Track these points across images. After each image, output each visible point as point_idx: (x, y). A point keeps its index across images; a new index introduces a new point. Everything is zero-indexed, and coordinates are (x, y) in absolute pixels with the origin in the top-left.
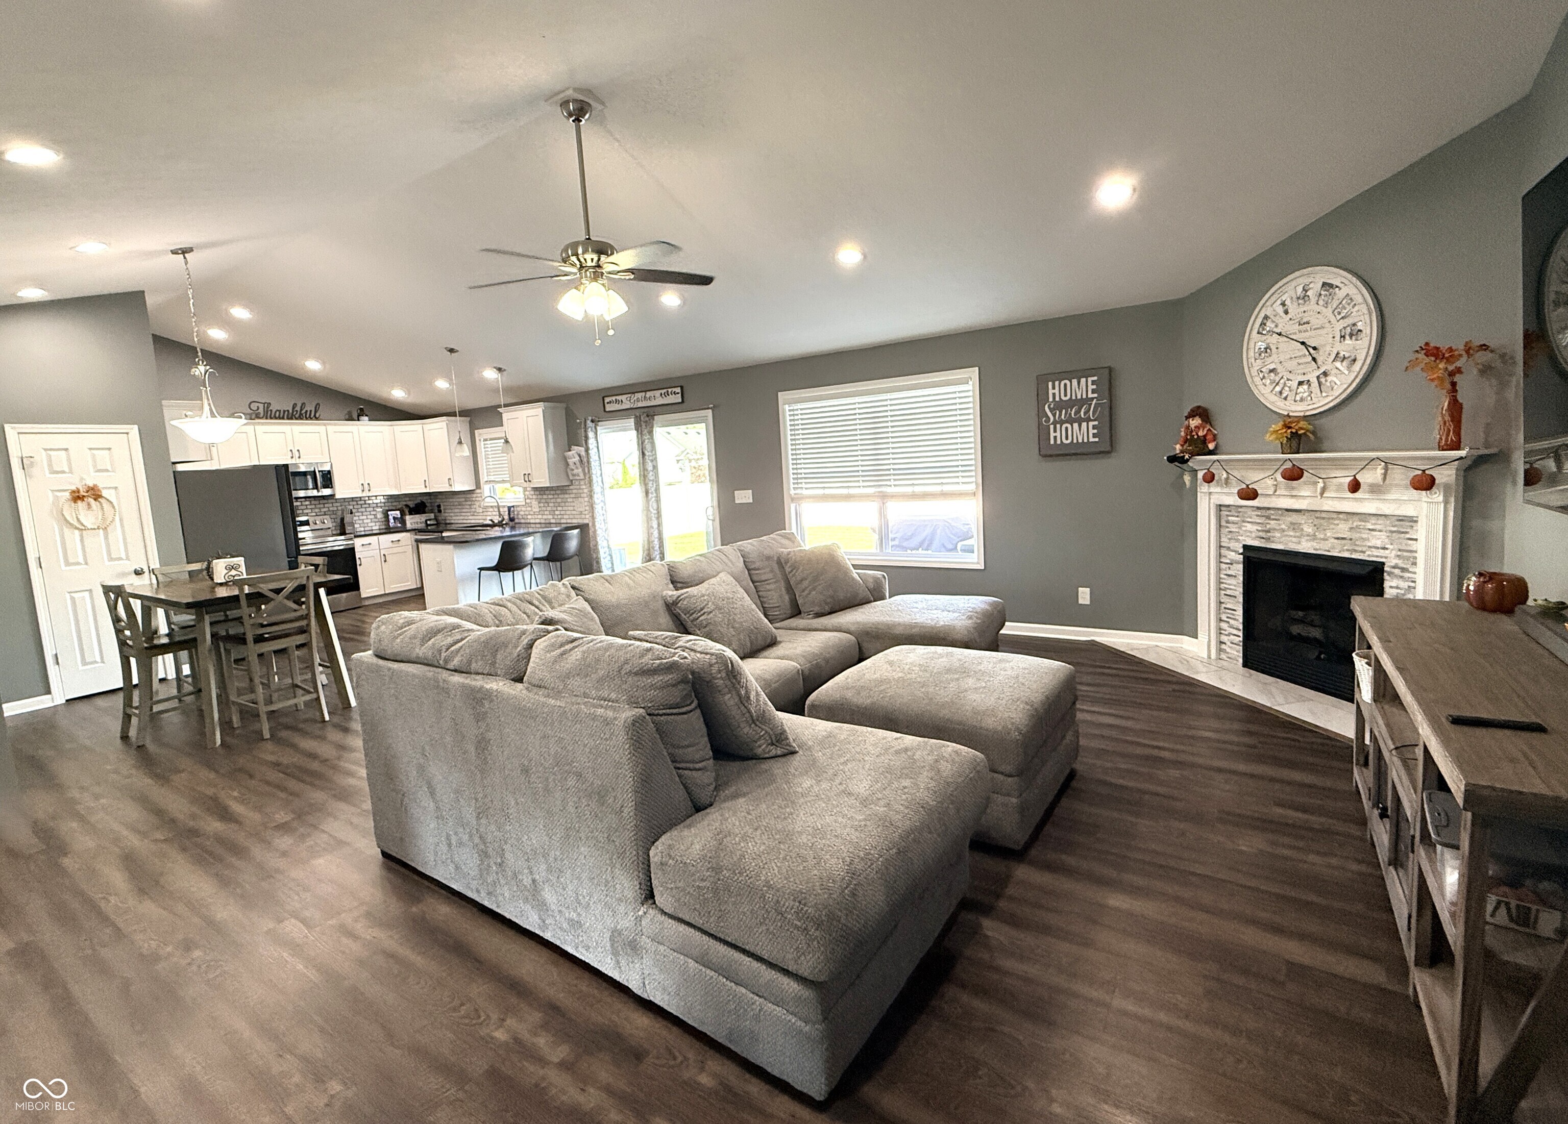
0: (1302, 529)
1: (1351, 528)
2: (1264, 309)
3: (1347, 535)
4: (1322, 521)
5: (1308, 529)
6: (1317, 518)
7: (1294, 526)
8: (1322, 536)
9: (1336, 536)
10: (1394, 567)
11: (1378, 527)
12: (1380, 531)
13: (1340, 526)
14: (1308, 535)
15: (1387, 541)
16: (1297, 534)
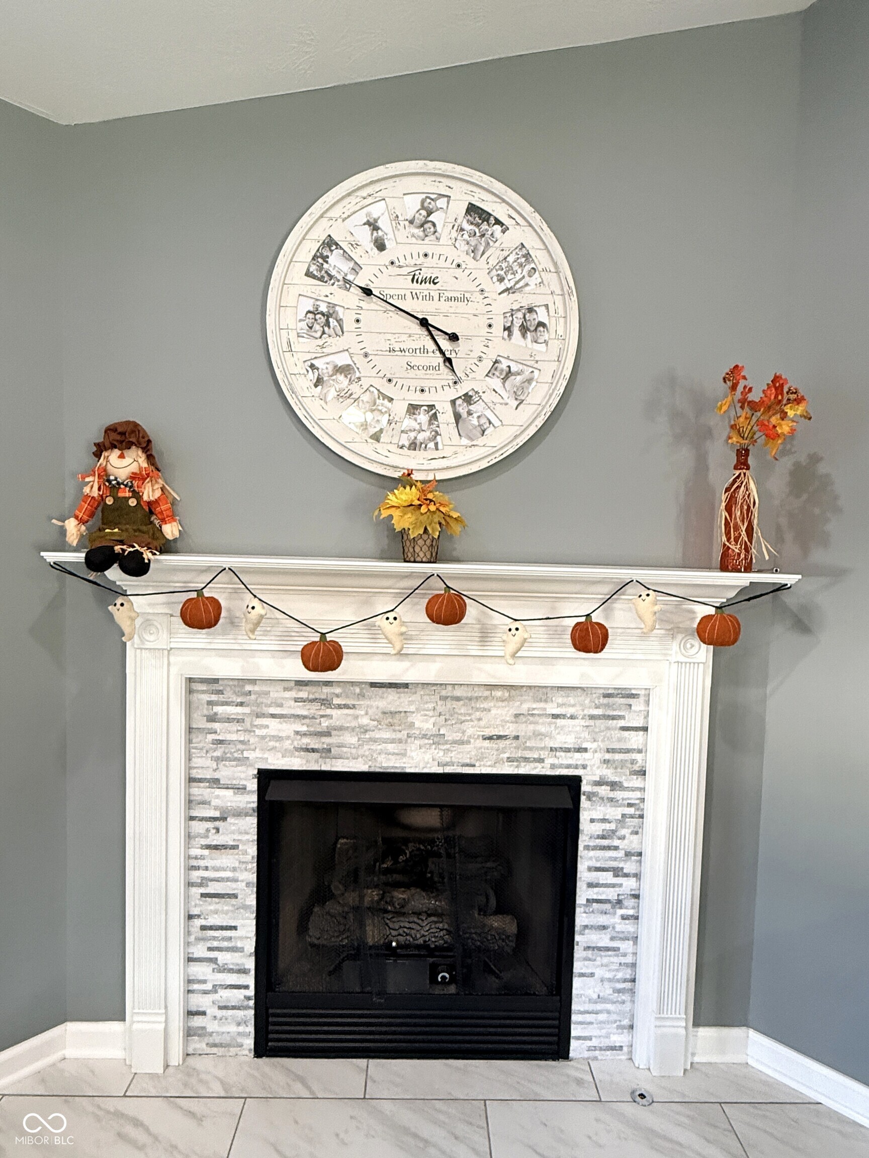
0: (412, 725)
1: (517, 716)
2: (324, 222)
3: (510, 730)
4: (455, 704)
5: (424, 723)
6: (444, 698)
7: (391, 717)
8: (457, 736)
9: (488, 732)
10: (599, 783)
11: (570, 711)
12: (572, 717)
13: (494, 711)
14: (425, 736)
15: (585, 735)
16: (399, 735)
